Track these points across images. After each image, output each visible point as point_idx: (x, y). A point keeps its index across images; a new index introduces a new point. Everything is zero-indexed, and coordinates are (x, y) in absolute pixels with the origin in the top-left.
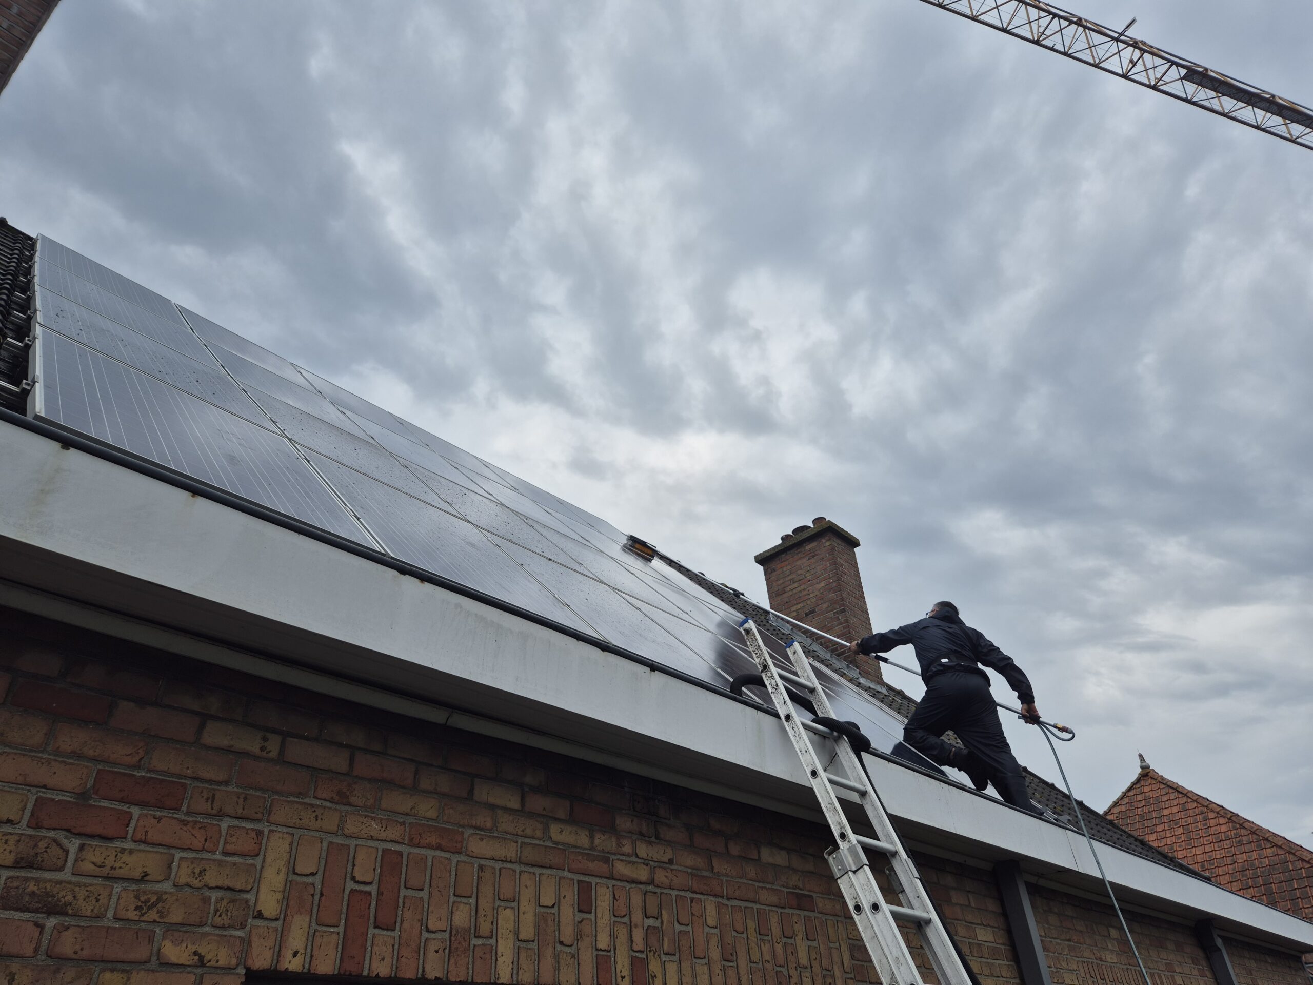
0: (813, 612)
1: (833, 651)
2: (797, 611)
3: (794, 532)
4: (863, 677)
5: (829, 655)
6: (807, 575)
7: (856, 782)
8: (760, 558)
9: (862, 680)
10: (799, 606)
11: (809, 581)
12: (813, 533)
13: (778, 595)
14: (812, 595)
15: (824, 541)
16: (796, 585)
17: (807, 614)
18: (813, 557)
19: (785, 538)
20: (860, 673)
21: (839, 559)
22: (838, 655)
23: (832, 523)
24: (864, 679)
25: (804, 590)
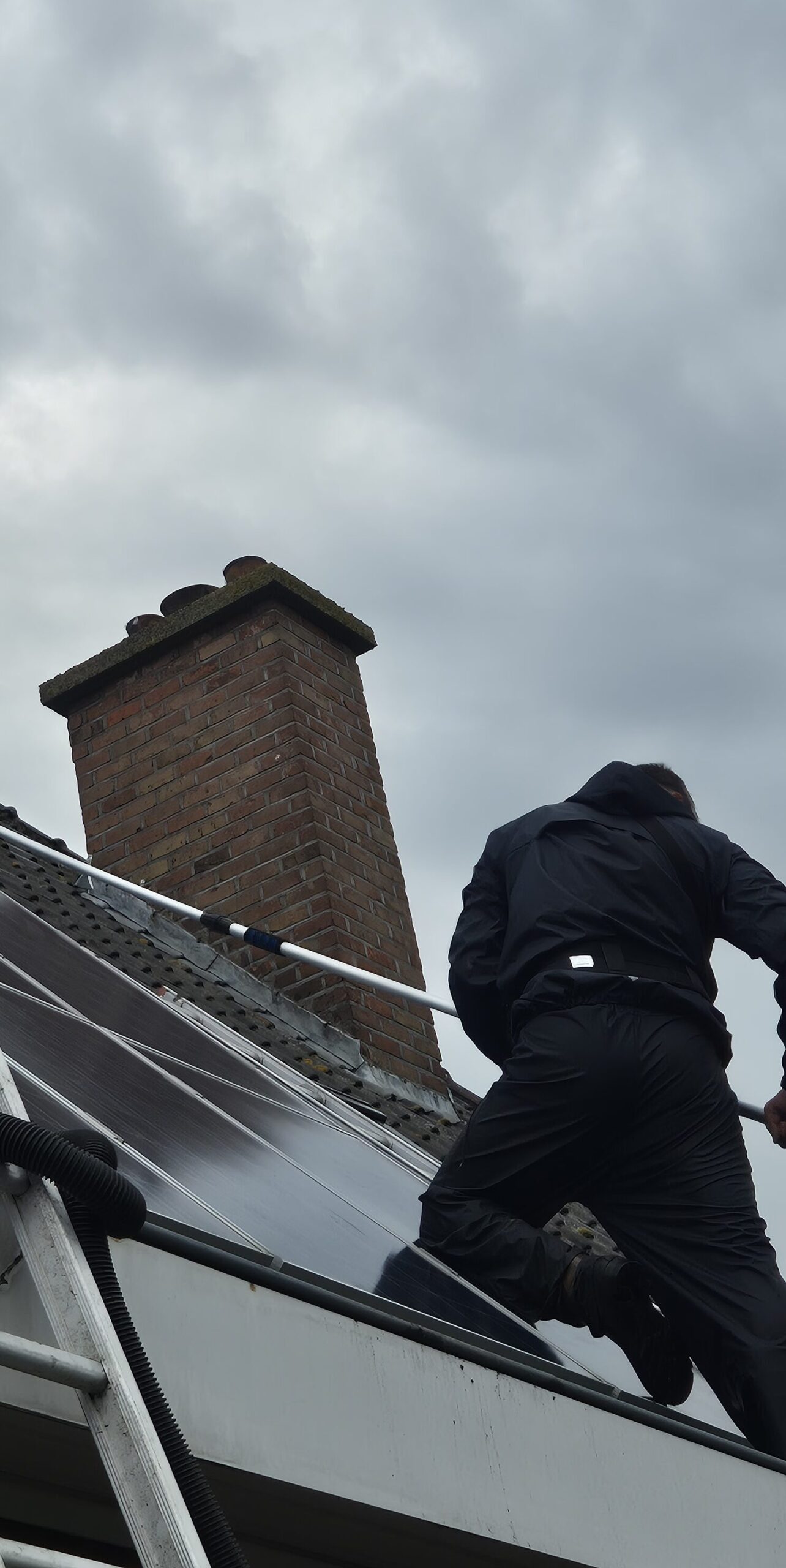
0: (220, 857)
1: (279, 983)
2: (171, 856)
3: (166, 605)
4: (377, 1065)
5: (268, 995)
6: (200, 741)
7: (74, 1349)
8: (56, 692)
9: (371, 1076)
10: (177, 841)
11: (210, 759)
12: (222, 605)
13: (111, 806)
14: (216, 805)
15: (255, 630)
16: (167, 774)
17: (200, 867)
18: (222, 681)
19: (139, 626)
20: (364, 1052)
21: (302, 688)
22: (297, 996)
23: (283, 573)
24: (378, 1072)
25: (194, 787)
